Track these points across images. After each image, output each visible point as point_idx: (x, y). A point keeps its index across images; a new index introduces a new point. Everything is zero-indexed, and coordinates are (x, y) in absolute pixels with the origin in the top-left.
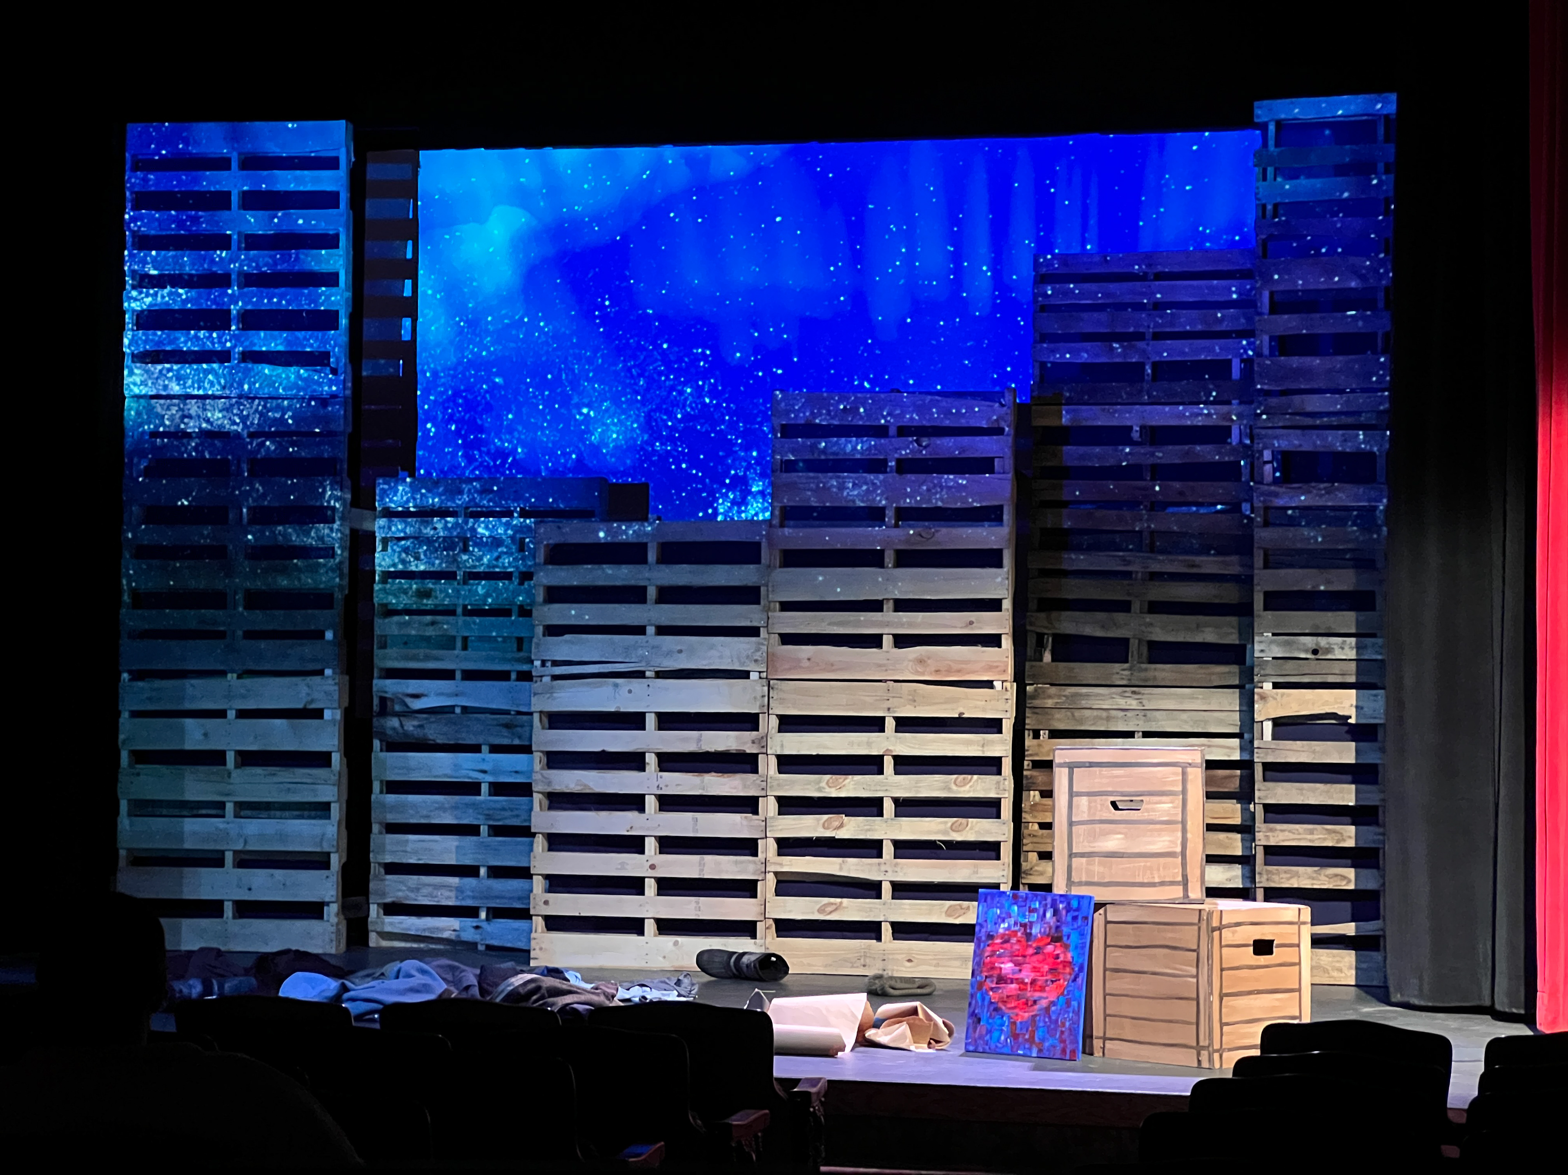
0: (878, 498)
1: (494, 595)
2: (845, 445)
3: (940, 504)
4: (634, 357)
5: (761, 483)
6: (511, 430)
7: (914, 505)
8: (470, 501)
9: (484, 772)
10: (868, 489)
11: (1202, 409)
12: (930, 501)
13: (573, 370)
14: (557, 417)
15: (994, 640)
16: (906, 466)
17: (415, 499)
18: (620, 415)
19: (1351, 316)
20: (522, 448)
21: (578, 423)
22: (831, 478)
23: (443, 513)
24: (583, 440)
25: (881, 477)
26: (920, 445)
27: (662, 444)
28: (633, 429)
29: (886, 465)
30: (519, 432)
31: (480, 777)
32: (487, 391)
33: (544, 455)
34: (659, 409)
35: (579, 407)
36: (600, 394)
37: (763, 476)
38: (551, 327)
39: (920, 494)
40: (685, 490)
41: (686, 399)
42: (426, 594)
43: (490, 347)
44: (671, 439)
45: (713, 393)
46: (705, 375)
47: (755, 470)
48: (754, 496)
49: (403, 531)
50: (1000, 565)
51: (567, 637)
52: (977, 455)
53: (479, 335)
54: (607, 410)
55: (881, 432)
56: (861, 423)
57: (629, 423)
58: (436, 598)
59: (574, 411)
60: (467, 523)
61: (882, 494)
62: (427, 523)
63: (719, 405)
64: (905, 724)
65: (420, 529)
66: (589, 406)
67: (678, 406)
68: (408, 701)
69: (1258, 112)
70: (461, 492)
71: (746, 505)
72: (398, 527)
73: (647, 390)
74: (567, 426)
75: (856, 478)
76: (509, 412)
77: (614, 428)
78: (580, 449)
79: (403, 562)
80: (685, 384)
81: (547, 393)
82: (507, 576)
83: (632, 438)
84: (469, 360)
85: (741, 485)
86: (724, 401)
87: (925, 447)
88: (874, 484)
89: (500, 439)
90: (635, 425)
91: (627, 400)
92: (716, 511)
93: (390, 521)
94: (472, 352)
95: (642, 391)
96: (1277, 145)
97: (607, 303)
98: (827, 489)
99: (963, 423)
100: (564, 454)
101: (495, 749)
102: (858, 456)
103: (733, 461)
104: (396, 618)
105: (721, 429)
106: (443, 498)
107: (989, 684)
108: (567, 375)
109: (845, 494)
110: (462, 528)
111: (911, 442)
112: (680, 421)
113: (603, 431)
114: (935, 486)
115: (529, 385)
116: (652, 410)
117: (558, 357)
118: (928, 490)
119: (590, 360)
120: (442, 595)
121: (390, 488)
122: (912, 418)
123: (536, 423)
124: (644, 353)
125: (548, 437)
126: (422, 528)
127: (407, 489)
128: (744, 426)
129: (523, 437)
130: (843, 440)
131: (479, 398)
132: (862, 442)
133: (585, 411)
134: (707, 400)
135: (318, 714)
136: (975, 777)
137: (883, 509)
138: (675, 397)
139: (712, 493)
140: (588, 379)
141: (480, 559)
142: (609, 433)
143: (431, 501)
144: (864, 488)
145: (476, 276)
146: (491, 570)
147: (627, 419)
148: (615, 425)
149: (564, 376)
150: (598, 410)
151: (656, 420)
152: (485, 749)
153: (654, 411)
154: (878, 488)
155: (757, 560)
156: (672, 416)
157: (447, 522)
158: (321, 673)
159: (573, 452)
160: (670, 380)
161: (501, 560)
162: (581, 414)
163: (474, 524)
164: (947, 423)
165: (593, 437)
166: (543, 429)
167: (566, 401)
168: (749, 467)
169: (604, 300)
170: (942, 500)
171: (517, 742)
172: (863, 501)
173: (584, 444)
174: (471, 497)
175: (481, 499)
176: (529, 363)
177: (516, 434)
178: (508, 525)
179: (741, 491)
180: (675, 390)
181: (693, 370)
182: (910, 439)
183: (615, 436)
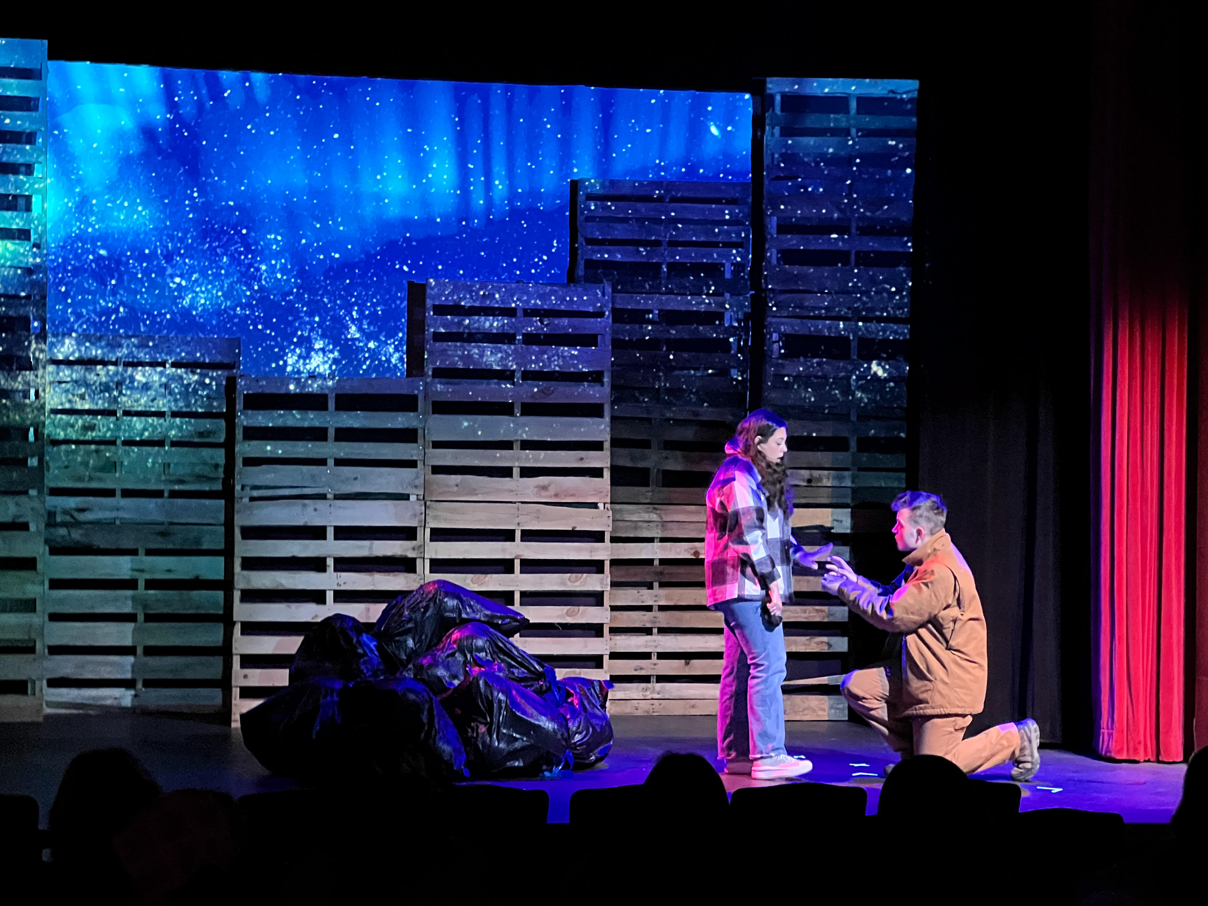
0: (510, 364)
1: (150, 429)
2: (485, 323)
3: (557, 369)
4: (218, 239)
5: (322, 342)
6: (114, 293)
7: (537, 368)
8: (129, 354)
9: (142, 571)
10: (502, 357)
11: (704, 299)
12: (550, 366)
13: (167, 247)
14: (153, 284)
15: (597, 473)
16: (530, 339)
17: (80, 351)
18: (207, 285)
19: (834, 238)
20: (124, 307)
21: (171, 290)
22: (474, 347)
23: (104, 363)
24: (177, 305)
25: (513, 347)
26: (542, 323)
27: (241, 309)
28: (218, 297)
29: (515, 339)
30: (121, 295)
31: (137, 575)
32: (92, 261)
33: (143, 314)
34: (239, 281)
35: (172, 277)
36: (190, 267)
37: (323, 336)
38: (147, 211)
39: (543, 361)
40: (261, 346)
41: (261, 275)
42: (92, 428)
43: (94, 225)
44: (249, 305)
45: (283, 271)
46: (277, 255)
47: (317, 332)
48: (317, 352)
49: (71, 376)
50: (601, 415)
51: (264, 467)
52: (587, 332)
53: (85, 215)
54: (196, 280)
55: (510, 313)
56: (496, 306)
57: (214, 292)
58: (100, 431)
59: (168, 280)
60: (126, 371)
61: (513, 361)
62: (90, 371)
63: (288, 280)
64: (529, 536)
65: (85, 377)
66: (181, 276)
67: (255, 280)
68: (76, 514)
69: (769, 86)
70: (120, 346)
71: (310, 358)
72: (65, 373)
73: (229, 265)
74: (162, 291)
75: (493, 348)
76: (112, 277)
77: (202, 295)
78: (173, 311)
79: (70, 401)
80: (261, 262)
81: (145, 265)
82: (160, 414)
83: (217, 303)
84: (76, 234)
85: (306, 344)
86: (293, 277)
87: (546, 326)
88: (506, 352)
89: (105, 300)
90: (220, 294)
91: (213, 273)
92: (285, 362)
93: (58, 368)
94: (79, 228)
95: (225, 266)
96: (782, 110)
97: (196, 195)
98: (470, 356)
99: (575, 307)
100: (160, 314)
101: (150, 552)
102: (495, 331)
103: (300, 324)
104: (63, 447)
105: (290, 300)
106: (105, 350)
107: (594, 506)
108: (162, 251)
109: (484, 360)
110: (122, 375)
111: (536, 321)
112: (257, 291)
113: (193, 298)
114: (553, 356)
115: (129, 258)
116: (234, 282)
117: (154, 236)
118: (549, 358)
119: (181, 240)
120: (105, 429)
121: (58, 341)
122: (536, 304)
123: (135, 289)
124: (227, 236)
125: (146, 300)
126: (87, 374)
127: (73, 342)
128: (309, 297)
129: (124, 299)
130: (483, 318)
131: (86, 266)
132: (498, 320)
133: (177, 280)
134: (279, 276)
135: (24, 527)
136: (585, 575)
137: (514, 371)
138: (253, 273)
139: (282, 349)
140: (181, 256)
141: (137, 401)
142: (198, 299)
143: (94, 353)
144: (499, 355)
145: (82, 166)
146: (148, 409)
147: (213, 288)
148: (203, 292)
149: (159, 251)
150: (189, 280)
151: (237, 291)
152: (141, 551)
153: (236, 283)
154: (510, 355)
155: (414, 409)
156: (251, 288)
157: (108, 371)
158: (26, 493)
159: (168, 312)
160: (248, 259)
161: (155, 402)
162: (174, 283)
163: (132, 373)
164: (563, 307)
165: (184, 302)
166: (142, 294)
167: (161, 271)
168: (312, 329)
169: (193, 192)
170: (558, 365)
171: (170, 546)
172: (498, 365)
173: (177, 307)
174: (129, 350)
175: (138, 353)
176: (129, 240)
177: (118, 296)
178: (161, 374)
179: (306, 348)
180: (253, 267)
181: (267, 252)
182: (534, 319)
183: (203, 301)
